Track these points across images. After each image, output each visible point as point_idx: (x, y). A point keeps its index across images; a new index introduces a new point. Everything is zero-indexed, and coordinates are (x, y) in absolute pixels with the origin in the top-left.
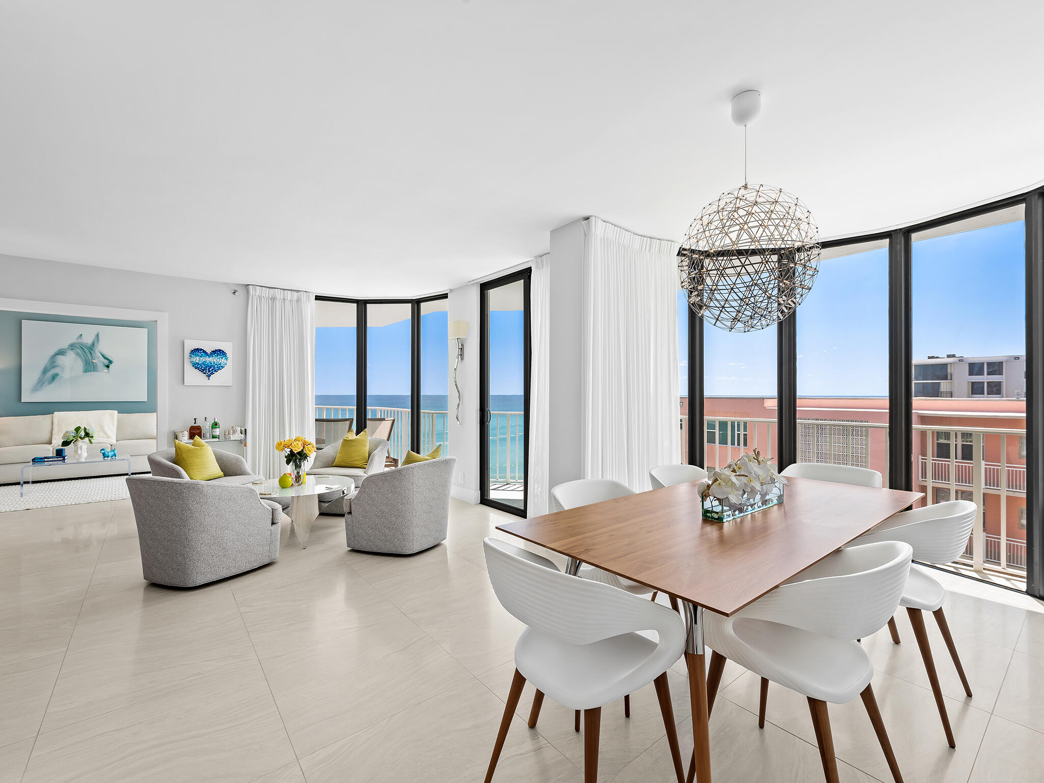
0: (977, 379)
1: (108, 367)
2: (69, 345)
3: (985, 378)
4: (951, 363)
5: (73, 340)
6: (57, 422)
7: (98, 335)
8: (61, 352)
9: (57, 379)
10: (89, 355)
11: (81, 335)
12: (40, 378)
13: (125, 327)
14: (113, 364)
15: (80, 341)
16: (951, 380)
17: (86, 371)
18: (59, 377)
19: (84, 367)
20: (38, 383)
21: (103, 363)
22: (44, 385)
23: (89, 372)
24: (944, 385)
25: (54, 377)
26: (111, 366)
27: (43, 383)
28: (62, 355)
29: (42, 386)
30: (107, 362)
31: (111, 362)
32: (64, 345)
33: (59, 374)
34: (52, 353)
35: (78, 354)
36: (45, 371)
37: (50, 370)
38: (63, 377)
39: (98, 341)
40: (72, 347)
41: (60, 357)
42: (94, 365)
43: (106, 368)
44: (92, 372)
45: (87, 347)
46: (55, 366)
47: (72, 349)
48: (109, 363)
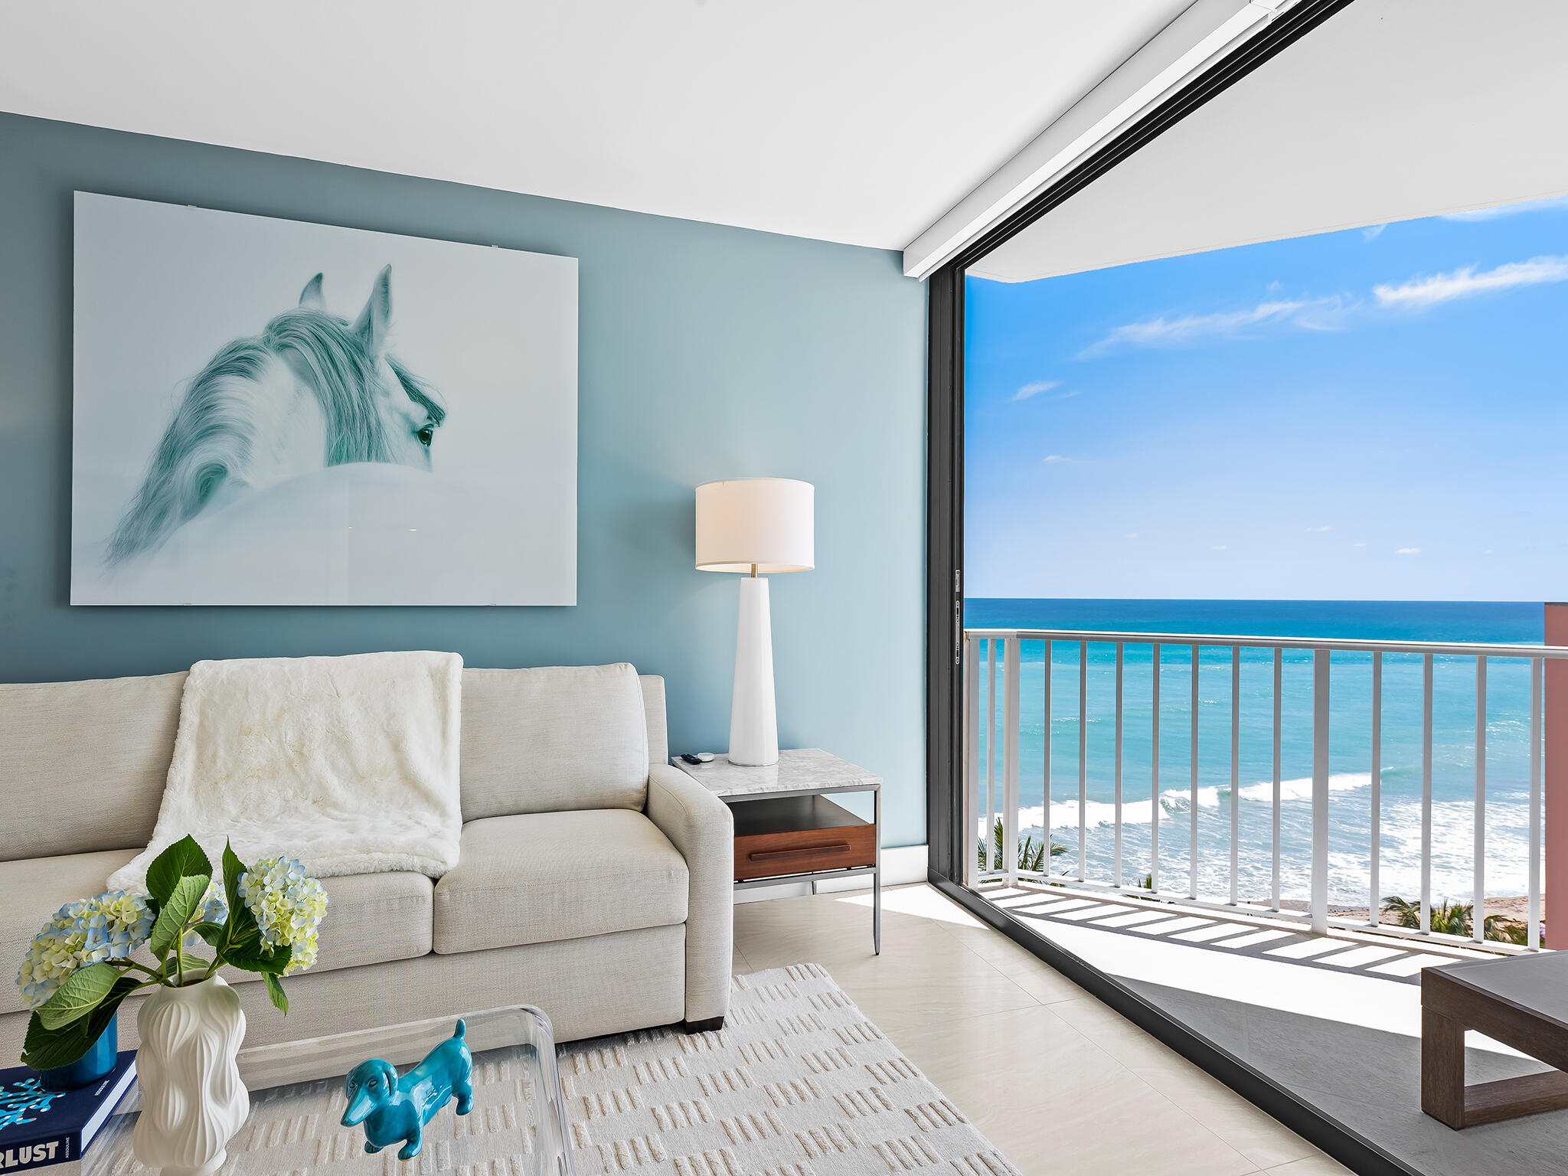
1: (424, 436)
2: (270, 327)
5: (287, 302)
6: (196, 720)
8: (237, 362)
9: (223, 489)
10: (350, 379)
11: (319, 278)
12: (147, 485)
13: (495, 250)
14: (445, 423)
15: (312, 305)
17: (338, 455)
18: (226, 482)
19: (329, 440)
20: (140, 513)
21: (406, 417)
22: (166, 521)
23: (349, 459)
25: (211, 479)
26: (437, 434)
27: (162, 514)
28: (244, 372)
29: (155, 526)
30: (420, 415)
31: (436, 414)
32: (252, 328)
33: (229, 468)
34: (200, 364)
35: (303, 372)
36: (171, 452)
37: (187, 449)
38: (244, 484)
39: (386, 312)
40: (282, 333)
41: (232, 386)
42: (369, 427)
43: (416, 445)
44: (361, 459)
45: (341, 339)
46: (212, 428)
47: (283, 347)
48: (429, 418)
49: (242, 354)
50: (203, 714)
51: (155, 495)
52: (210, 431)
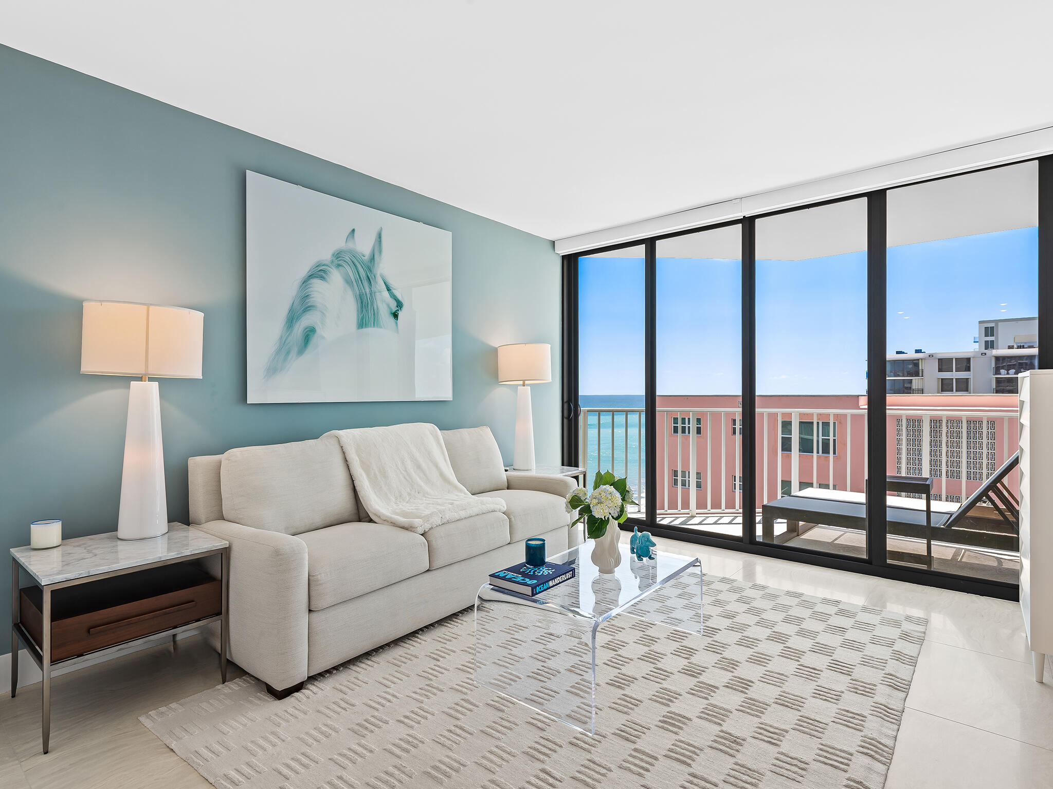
0: (946, 375)
1: (395, 316)
2: (333, 255)
3: (955, 375)
4: (922, 359)
5: (340, 243)
7: (379, 236)
8: (319, 273)
9: (314, 340)
10: (366, 284)
11: (353, 230)
12: (282, 336)
15: (350, 245)
16: (923, 376)
17: (362, 324)
18: (316, 336)
19: (358, 316)
20: (278, 352)
21: (388, 306)
22: (290, 356)
23: (366, 326)
24: (916, 382)
25: (309, 334)
26: (401, 314)
27: (288, 353)
28: (322, 278)
29: (285, 360)
30: (393, 305)
31: (400, 305)
33: (317, 329)
34: (303, 272)
35: (347, 280)
36: (292, 319)
37: (298, 318)
38: (323, 338)
39: (380, 251)
40: (338, 258)
41: (317, 284)
42: (374, 310)
43: (392, 319)
44: (371, 327)
45: (362, 263)
46: (309, 307)
47: (339, 265)
48: (397, 306)
49: (321, 268)
50: (359, 456)
51: (285, 342)
52: (308, 308)
